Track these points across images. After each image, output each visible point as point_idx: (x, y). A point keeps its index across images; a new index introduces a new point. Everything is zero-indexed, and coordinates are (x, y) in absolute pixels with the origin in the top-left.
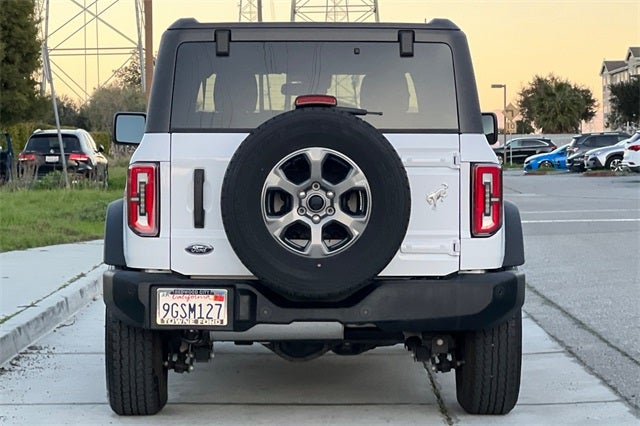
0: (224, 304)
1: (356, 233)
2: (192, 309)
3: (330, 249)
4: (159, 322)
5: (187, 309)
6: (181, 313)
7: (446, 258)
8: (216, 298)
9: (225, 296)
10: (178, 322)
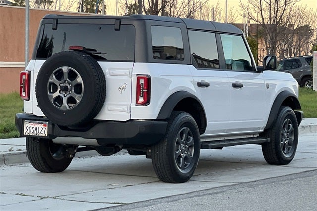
0: (46, 128)
1: (78, 101)
2: (36, 129)
3: (70, 107)
4: (24, 134)
5: (34, 129)
6: (32, 130)
7: (125, 114)
8: (44, 126)
9: (47, 124)
10: (31, 134)
